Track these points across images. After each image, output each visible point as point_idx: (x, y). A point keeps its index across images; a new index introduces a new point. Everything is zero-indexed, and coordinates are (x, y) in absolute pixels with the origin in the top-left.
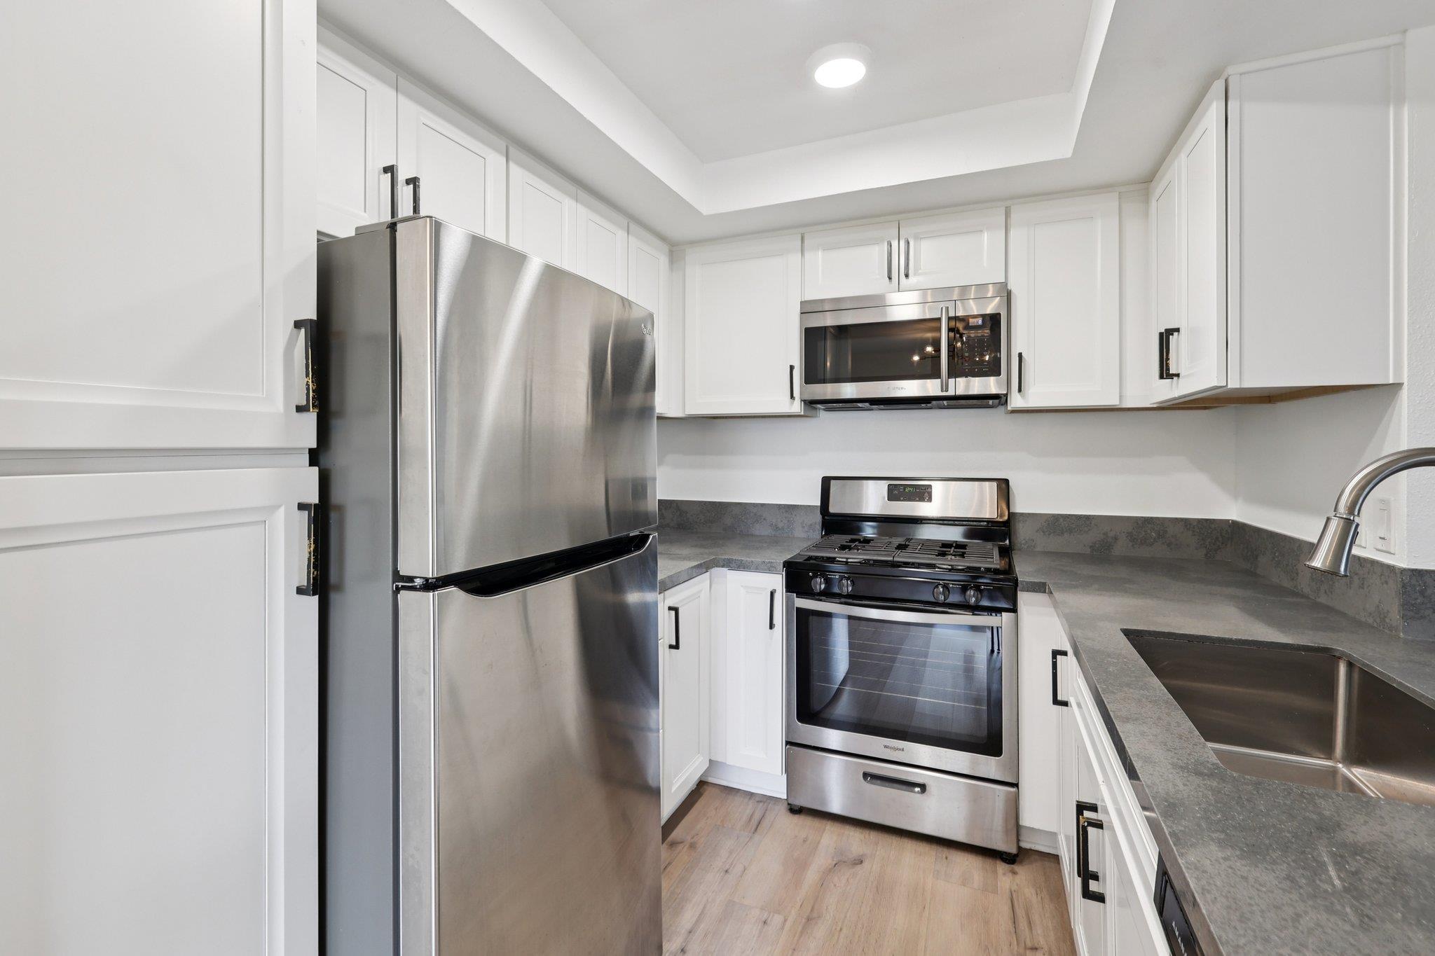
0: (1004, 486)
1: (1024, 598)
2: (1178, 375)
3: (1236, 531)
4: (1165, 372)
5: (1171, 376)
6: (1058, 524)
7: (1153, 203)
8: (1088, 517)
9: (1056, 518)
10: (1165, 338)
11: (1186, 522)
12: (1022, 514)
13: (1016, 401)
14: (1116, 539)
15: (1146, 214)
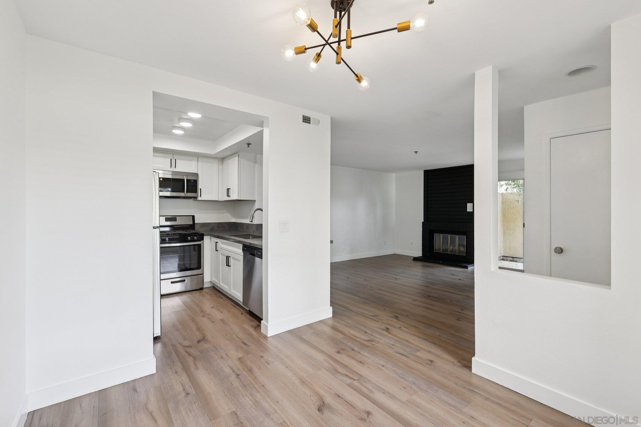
0: (193, 217)
1: (205, 237)
2: (230, 196)
3: (234, 224)
4: (228, 196)
5: (229, 196)
6: (204, 225)
7: (224, 164)
8: (209, 223)
9: (203, 223)
10: (228, 189)
11: (226, 223)
12: (196, 223)
13: (199, 198)
14: (214, 227)
15: (222, 164)
